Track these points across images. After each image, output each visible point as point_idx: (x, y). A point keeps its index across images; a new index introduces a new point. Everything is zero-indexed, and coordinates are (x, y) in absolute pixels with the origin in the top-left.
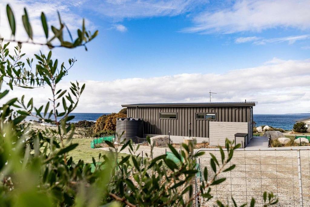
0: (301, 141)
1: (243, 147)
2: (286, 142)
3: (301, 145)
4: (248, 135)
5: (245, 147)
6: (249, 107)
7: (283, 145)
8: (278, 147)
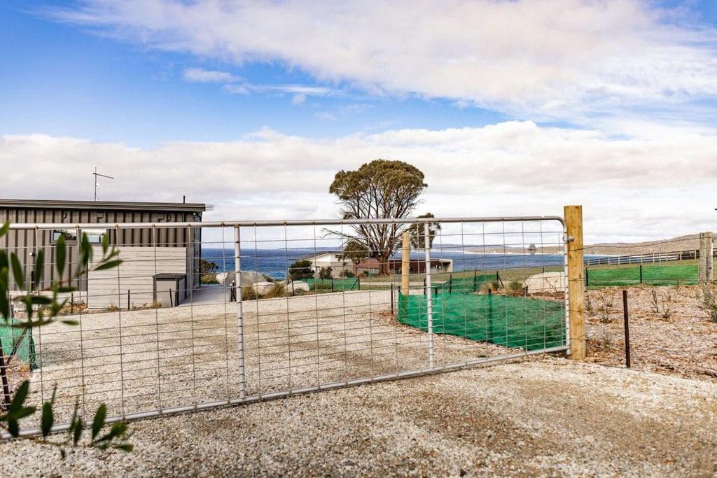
0: (295, 288)
1: (174, 304)
2: (267, 290)
3: (294, 295)
4: (185, 277)
5: (177, 304)
6: (192, 213)
7: (261, 297)
8: (250, 299)
